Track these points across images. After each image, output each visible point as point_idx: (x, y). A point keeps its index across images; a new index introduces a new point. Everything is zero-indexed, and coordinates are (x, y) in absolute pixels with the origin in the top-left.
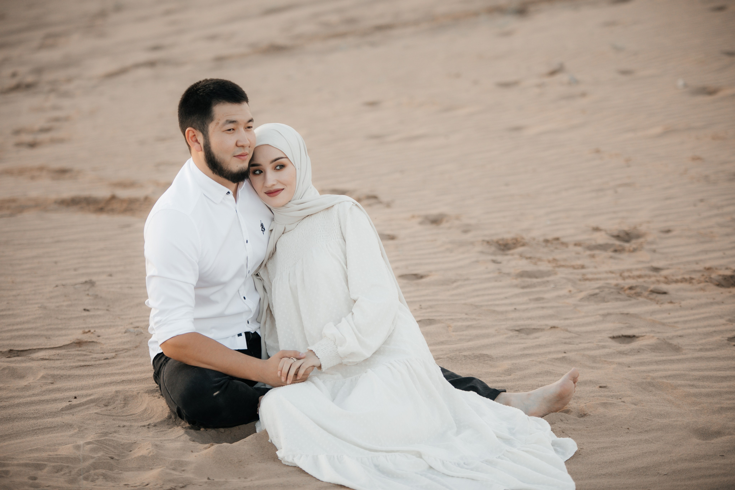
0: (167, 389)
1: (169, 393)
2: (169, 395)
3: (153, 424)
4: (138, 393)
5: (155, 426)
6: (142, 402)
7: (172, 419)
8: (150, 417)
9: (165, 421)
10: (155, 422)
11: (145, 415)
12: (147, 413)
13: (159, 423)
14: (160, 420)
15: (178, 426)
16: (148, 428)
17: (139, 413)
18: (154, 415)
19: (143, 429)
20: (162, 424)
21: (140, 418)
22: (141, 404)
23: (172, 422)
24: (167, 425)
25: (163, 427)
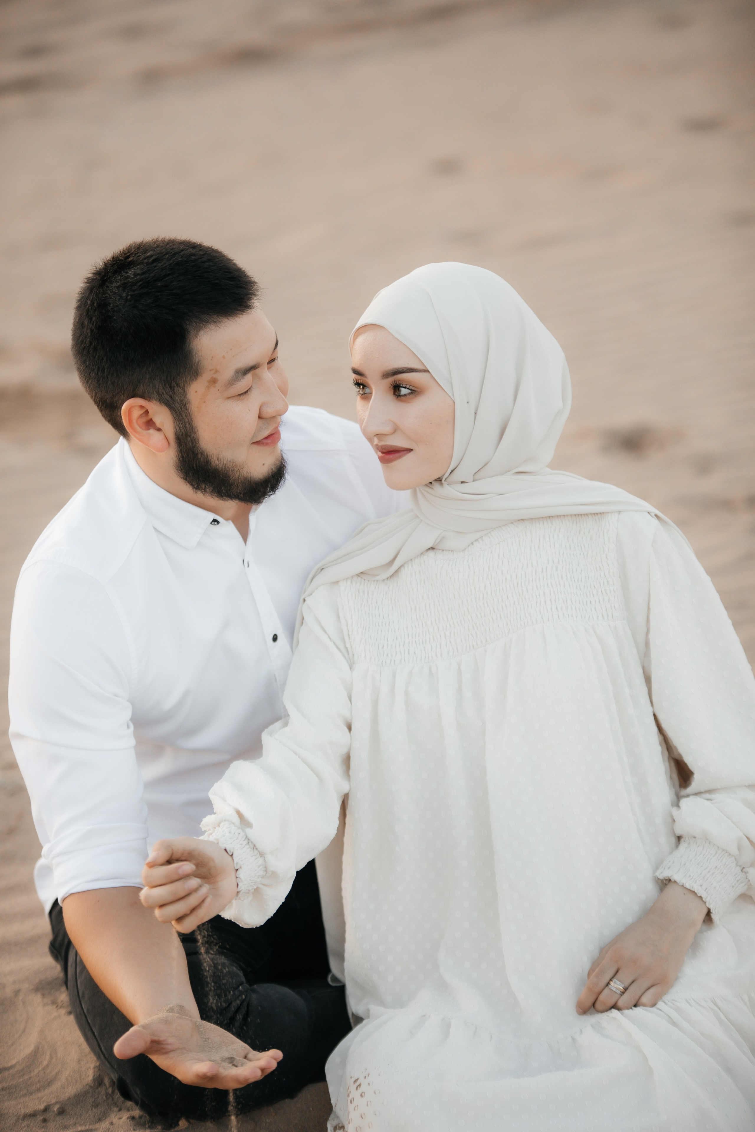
3: (55, 1109)
4: (17, 992)
5: (62, 1112)
6: (26, 1023)
7: (106, 1088)
8: (49, 1080)
9: (86, 1094)
10: (61, 1099)
11: (34, 1070)
12: (39, 1065)
13: (72, 1104)
14: (74, 1089)
15: (120, 1110)
16: (45, 1121)
17: (18, 1062)
18: (57, 1074)
19: (29, 1126)
20: (78, 1106)
21: (22, 1081)
22: (24, 1031)
23: (104, 1097)
24: (92, 1109)
25: (81, 1115)
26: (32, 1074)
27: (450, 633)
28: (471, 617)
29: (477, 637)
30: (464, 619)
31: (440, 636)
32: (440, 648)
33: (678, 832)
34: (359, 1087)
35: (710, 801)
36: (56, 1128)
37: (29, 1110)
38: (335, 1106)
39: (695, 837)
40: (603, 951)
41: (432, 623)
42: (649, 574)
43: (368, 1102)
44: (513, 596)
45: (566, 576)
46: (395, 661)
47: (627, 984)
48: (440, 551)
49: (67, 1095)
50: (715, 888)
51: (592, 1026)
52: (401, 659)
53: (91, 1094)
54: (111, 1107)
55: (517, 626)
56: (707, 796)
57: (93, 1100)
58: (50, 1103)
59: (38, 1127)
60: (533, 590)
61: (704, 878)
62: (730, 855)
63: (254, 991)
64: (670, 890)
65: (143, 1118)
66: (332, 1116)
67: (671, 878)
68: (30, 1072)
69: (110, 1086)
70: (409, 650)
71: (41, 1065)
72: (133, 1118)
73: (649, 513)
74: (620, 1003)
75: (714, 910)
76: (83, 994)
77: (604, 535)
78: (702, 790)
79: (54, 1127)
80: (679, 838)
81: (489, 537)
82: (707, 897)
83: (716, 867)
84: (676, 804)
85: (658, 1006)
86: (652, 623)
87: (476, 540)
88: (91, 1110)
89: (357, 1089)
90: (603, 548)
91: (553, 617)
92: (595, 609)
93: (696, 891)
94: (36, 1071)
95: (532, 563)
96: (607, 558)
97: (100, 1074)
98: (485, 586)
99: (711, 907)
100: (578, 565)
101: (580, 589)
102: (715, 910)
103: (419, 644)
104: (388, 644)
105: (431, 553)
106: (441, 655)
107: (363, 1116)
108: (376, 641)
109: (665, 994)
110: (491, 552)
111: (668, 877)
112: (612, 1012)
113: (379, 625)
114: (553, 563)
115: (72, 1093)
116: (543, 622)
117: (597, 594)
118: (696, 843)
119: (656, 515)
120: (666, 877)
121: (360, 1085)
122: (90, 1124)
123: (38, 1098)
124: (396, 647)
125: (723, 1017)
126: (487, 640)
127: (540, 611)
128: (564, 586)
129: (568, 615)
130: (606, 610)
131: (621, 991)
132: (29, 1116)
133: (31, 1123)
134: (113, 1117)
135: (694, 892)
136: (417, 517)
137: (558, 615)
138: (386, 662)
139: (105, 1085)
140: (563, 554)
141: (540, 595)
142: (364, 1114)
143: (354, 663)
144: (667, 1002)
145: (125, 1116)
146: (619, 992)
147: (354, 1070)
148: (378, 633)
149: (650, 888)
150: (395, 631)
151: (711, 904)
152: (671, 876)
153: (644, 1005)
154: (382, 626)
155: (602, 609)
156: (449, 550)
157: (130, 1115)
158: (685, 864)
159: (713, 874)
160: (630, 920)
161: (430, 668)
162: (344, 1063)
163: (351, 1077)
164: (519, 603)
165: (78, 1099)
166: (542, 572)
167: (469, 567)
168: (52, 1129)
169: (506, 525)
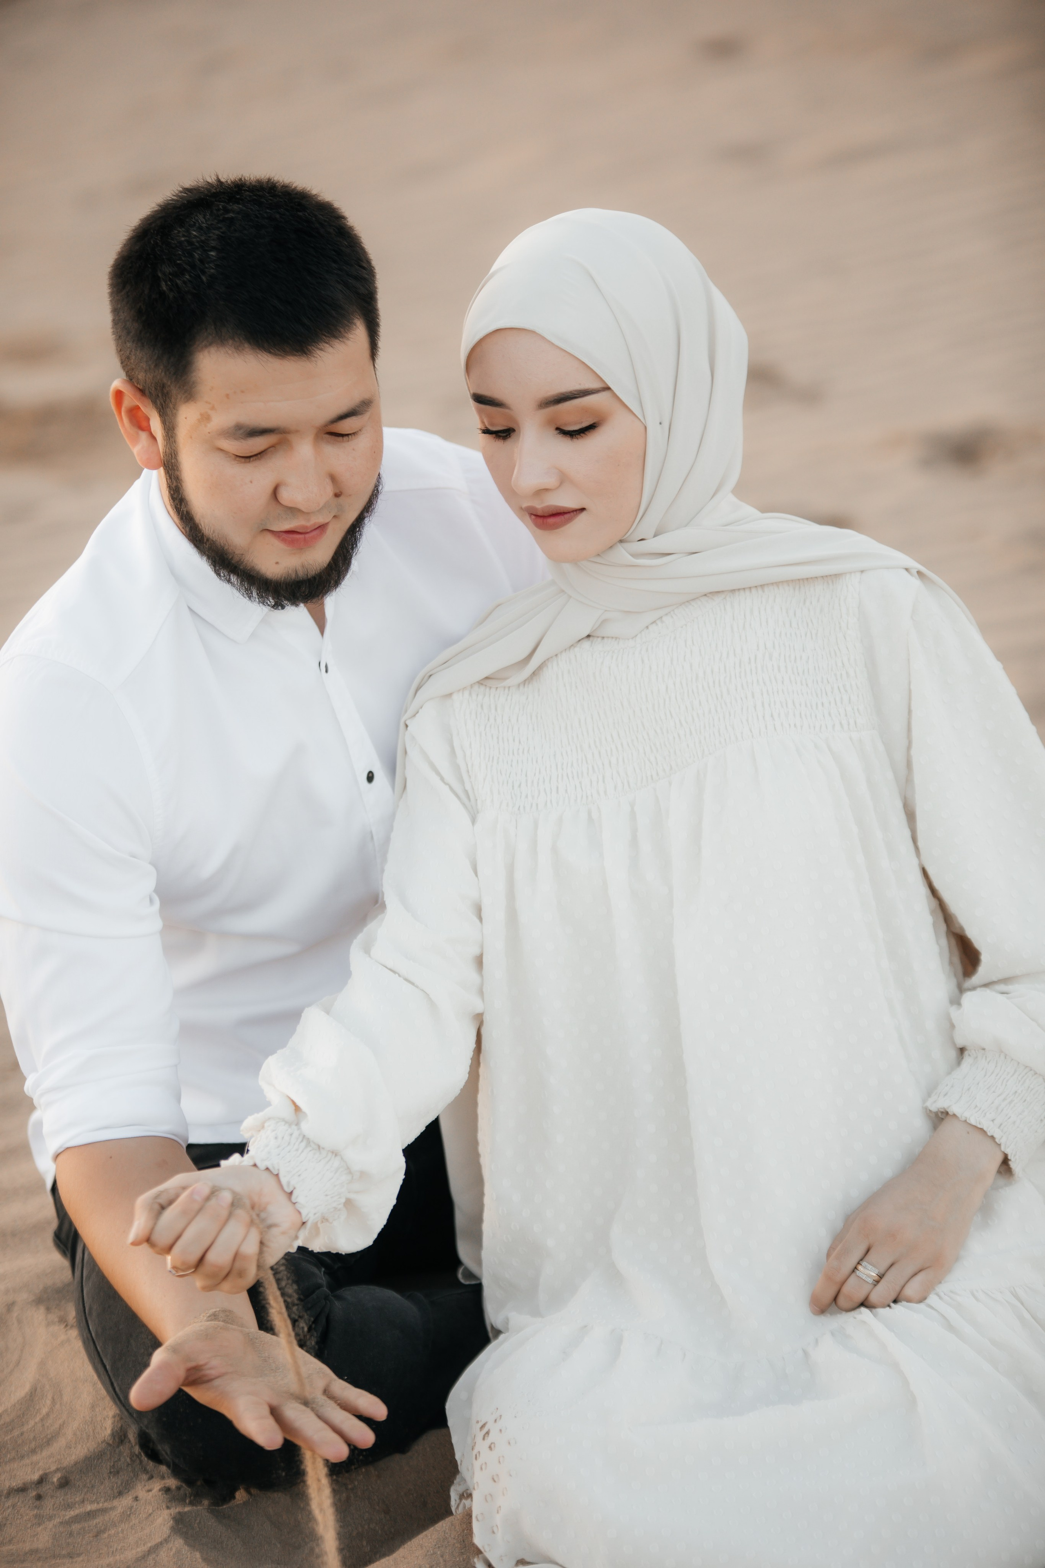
0: (98, 1348)
1: (105, 1367)
2: (107, 1377)
3: (55, 1480)
5: (65, 1483)
6: (22, 1351)
7: (130, 1446)
8: (49, 1437)
9: (101, 1455)
10: (65, 1465)
11: (28, 1421)
12: (36, 1413)
13: (81, 1471)
14: (84, 1449)
15: (151, 1477)
16: (39, 1497)
17: (6, 1411)
18: (61, 1427)
19: (16, 1506)
20: (90, 1474)
21: (11, 1438)
22: (18, 1363)
23: (128, 1460)
24: (109, 1477)
25: (93, 1487)
26: (25, 1428)
27: (617, 759)
28: (648, 734)
29: (657, 764)
30: (637, 738)
31: (603, 765)
32: (604, 781)
33: (960, 1043)
34: (487, 1435)
35: (1006, 995)
36: (56, 1508)
37: (16, 1483)
38: (461, 1464)
39: (984, 1049)
40: (849, 1220)
41: (590, 747)
42: (909, 660)
43: (499, 1457)
44: (707, 701)
45: (786, 667)
46: (537, 804)
47: (882, 1269)
48: (599, 639)
49: (73, 1457)
50: (1014, 1123)
51: (833, 1334)
52: (547, 801)
53: (109, 1456)
54: (138, 1474)
55: (715, 745)
56: (1002, 987)
57: (112, 1464)
58: (48, 1471)
59: (29, 1507)
60: (736, 690)
61: (997, 1108)
62: (1036, 1073)
63: (339, 1298)
64: (947, 1127)
65: (182, 1489)
66: (458, 1479)
67: (948, 1110)
68: (23, 1425)
69: (136, 1443)
70: (557, 788)
71: (38, 1414)
72: (167, 1490)
73: (907, 569)
74: (874, 1298)
75: (1013, 1155)
76: (90, 1309)
77: (839, 604)
78: (995, 979)
79: (52, 1507)
80: (962, 1050)
81: (672, 617)
82: (1002, 1137)
83: (1016, 1092)
84: (956, 1001)
85: (928, 1301)
86: (915, 733)
87: (654, 622)
88: (109, 1479)
89: (484, 1439)
90: (840, 623)
91: (766, 729)
92: (830, 714)
93: (985, 1129)
94: (32, 1423)
95: (734, 651)
96: (845, 638)
97: (122, 1426)
98: (667, 688)
99: (1008, 1151)
100: (803, 651)
101: (807, 685)
102: (1015, 1156)
103: (573, 777)
104: (527, 781)
105: (586, 644)
106: (605, 792)
107: (496, 1479)
108: (509, 777)
109: (940, 1283)
110: (675, 638)
111: (944, 1108)
112: (861, 1313)
113: (513, 754)
114: (766, 648)
115: (82, 1454)
116: (753, 736)
117: (832, 692)
118: (986, 1057)
119: (919, 573)
120: (941, 1108)
121: (488, 1433)
122: (106, 1501)
123: (31, 1464)
124: (538, 783)
125: (1027, 1316)
126: (671, 768)
127: (747, 720)
128: (783, 683)
129: (789, 725)
130: (846, 715)
131: (874, 1279)
132: (15, 1490)
133: (19, 1501)
134: (140, 1488)
135: (982, 1130)
136: (563, 591)
137: (774, 725)
138: (524, 807)
139: (130, 1441)
140: (780, 635)
141: (746, 698)
142: (497, 1475)
143: (478, 812)
144: (942, 1294)
145: (157, 1486)
146: (870, 1280)
147: (482, 1411)
148: (511, 766)
149: (919, 1125)
150: (537, 761)
151: (1008, 1147)
152: (949, 1107)
153: (909, 1301)
154: (518, 754)
155: (839, 714)
156: (613, 638)
157: (163, 1486)
158: (969, 1089)
159: (1010, 1102)
160: (888, 1172)
161: (590, 813)
162: (469, 1402)
163: (478, 1422)
164: (716, 711)
165: (89, 1464)
166: (750, 663)
167: (643, 662)
168: (50, 1509)
169: (697, 598)
